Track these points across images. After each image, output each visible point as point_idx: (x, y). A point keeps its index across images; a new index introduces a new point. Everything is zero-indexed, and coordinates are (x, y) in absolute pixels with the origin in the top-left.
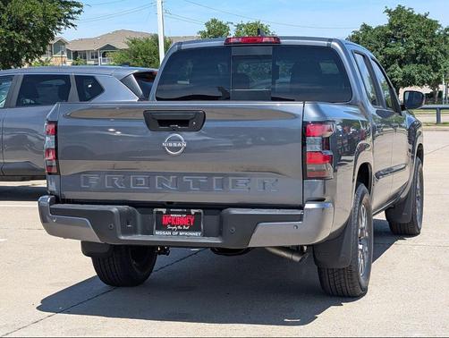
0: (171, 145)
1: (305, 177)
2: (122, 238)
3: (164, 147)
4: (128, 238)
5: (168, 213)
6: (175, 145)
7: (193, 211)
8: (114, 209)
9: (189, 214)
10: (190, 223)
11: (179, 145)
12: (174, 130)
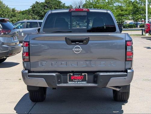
0: (76, 50)
1: (126, 60)
2: (58, 85)
3: (73, 51)
4: (60, 85)
5: (73, 75)
6: (78, 50)
7: (83, 74)
8: (54, 74)
9: (82, 75)
10: (82, 78)
11: (79, 50)
12: (77, 44)
